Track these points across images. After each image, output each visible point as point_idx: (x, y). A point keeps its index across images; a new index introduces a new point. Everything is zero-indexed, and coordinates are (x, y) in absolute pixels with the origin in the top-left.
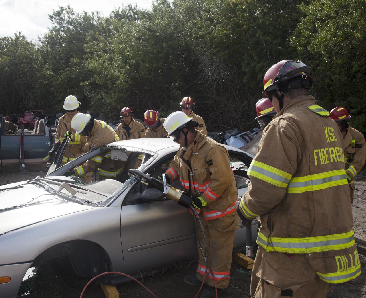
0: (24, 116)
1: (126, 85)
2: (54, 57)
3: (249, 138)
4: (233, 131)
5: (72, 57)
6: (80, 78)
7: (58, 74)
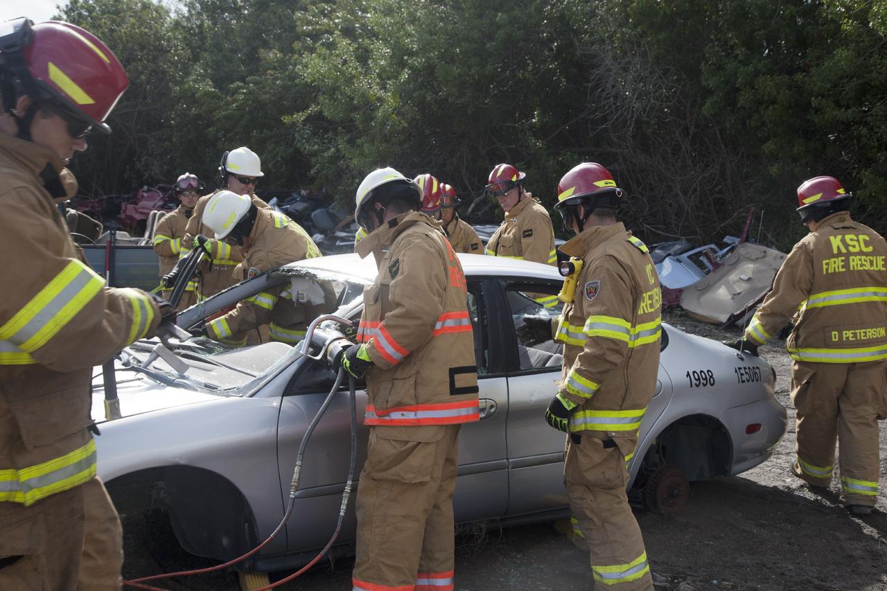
0: (138, 201)
1: (401, 123)
2: (218, 47)
3: (711, 262)
4: (675, 245)
5: (266, 45)
6: (285, 103)
7: (229, 91)
